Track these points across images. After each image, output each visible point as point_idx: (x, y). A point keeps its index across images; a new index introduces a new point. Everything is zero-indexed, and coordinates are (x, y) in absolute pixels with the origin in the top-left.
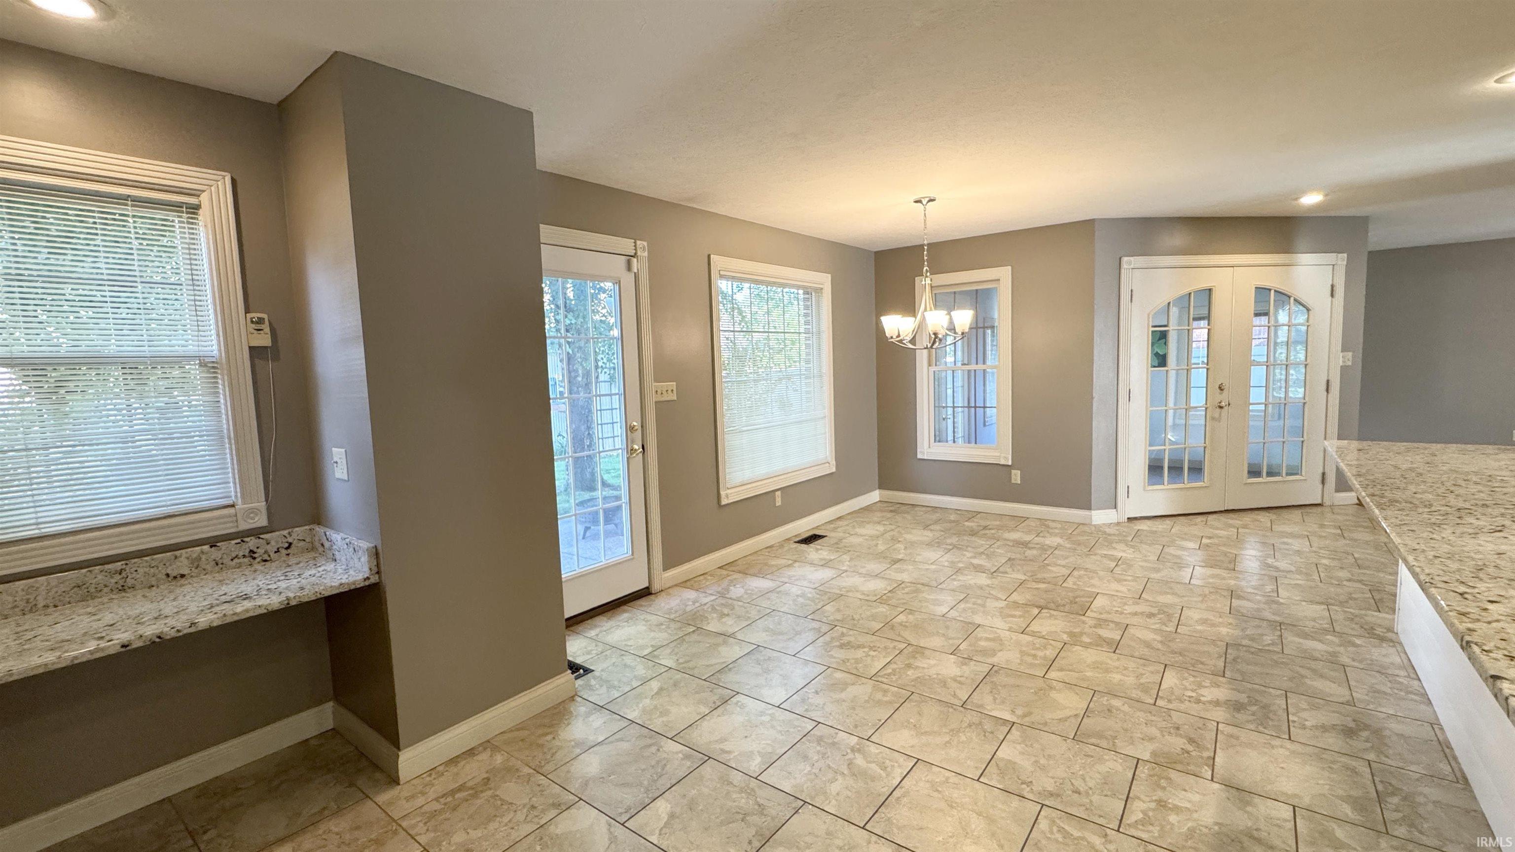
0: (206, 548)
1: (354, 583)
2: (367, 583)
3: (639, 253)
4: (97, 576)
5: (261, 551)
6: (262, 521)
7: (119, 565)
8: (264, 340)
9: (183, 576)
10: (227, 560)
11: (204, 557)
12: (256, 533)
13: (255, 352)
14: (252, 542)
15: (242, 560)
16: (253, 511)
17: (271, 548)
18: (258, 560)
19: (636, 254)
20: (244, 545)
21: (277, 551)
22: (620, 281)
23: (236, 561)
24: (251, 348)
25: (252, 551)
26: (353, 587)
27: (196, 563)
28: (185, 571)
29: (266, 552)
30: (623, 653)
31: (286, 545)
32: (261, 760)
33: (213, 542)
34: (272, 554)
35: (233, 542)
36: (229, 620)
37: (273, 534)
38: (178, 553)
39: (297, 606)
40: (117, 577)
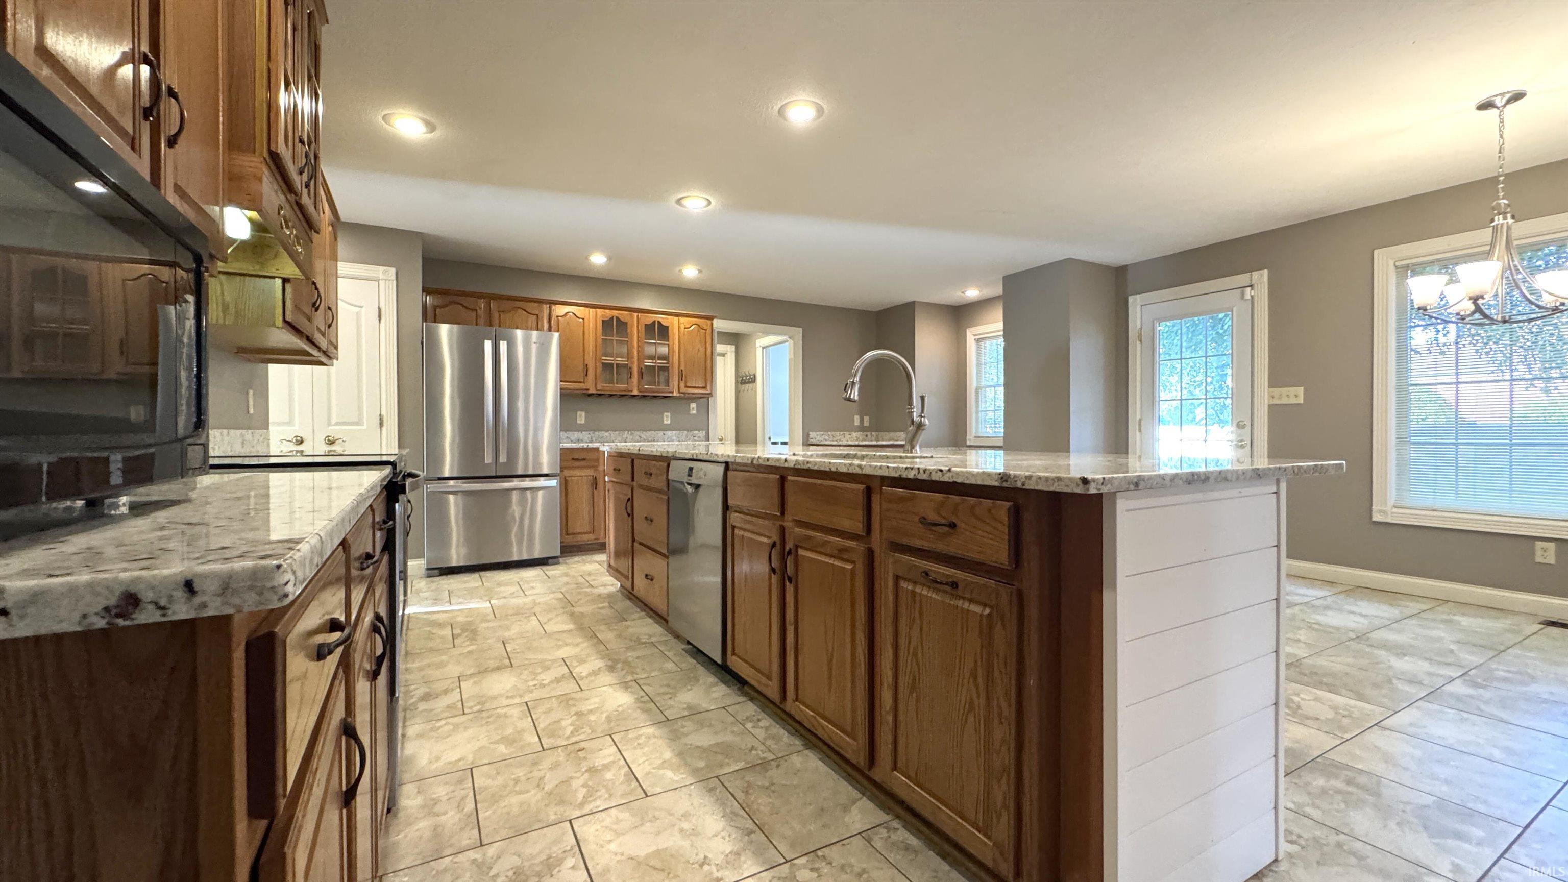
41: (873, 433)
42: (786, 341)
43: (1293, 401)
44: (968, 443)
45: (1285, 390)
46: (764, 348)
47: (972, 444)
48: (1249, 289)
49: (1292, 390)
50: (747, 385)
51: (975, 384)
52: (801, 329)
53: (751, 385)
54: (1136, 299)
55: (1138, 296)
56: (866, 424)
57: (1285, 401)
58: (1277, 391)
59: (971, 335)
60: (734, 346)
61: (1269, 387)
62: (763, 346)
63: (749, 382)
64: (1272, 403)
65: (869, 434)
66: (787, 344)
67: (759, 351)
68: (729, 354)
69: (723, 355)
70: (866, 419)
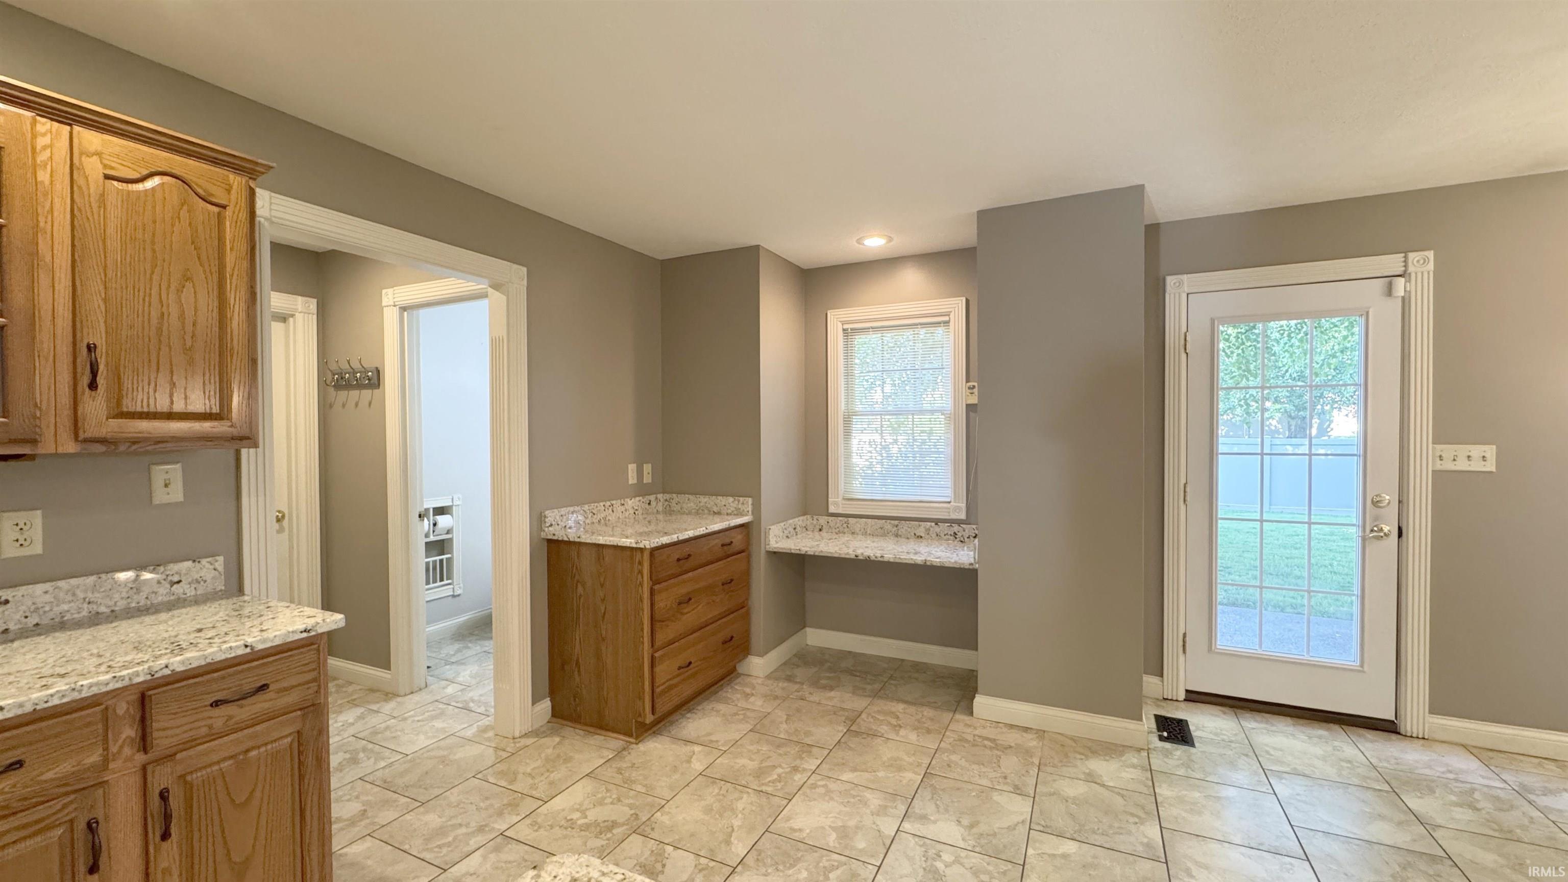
0: (933, 524)
1: (963, 564)
2: (971, 567)
3: (1411, 269)
4: (888, 525)
5: (959, 534)
6: (963, 516)
7: (896, 522)
8: (974, 400)
9: (921, 537)
10: (942, 535)
11: (931, 529)
12: (959, 522)
13: (970, 408)
14: (956, 528)
15: (949, 537)
16: (957, 509)
17: (966, 534)
18: (958, 539)
19: (1405, 271)
20: (952, 528)
21: (968, 538)
22: (1367, 313)
23: (947, 536)
24: (967, 405)
25: (955, 533)
26: (962, 566)
27: (928, 531)
28: (923, 535)
29: (962, 536)
30: (1251, 754)
31: (974, 535)
32: (945, 667)
33: (937, 522)
34: (966, 539)
35: (947, 524)
36: (897, 561)
37: (969, 526)
38: (921, 523)
39: (928, 566)
40: (895, 528)
41: (660, 496)
42: (482, 296)
43: (1477, 466)
44: (832, 509)
45: (1463, 450)
46: (404, 309)
47: (840, 511)
48: (1402, 280)
49: (1476, 451)
50: (354, 394)
51: (842, 406)
52: (525, 269)
53: (366, 394)
54: (1181, 283)
55: (1185, 277)
56: (647, 479)
57: (1462, 465)
58: (1448, 450)
59: (836, 319)
60: (315, 301)
61: (1435, 442)
62: (404, 303)
63: (360, 386)
64: (1439, 467)
65: (652, 498)
66: (484, 304)
67: (390, 317)
68: (299, 316)
69: (284, 318)
70: (647, 468)
